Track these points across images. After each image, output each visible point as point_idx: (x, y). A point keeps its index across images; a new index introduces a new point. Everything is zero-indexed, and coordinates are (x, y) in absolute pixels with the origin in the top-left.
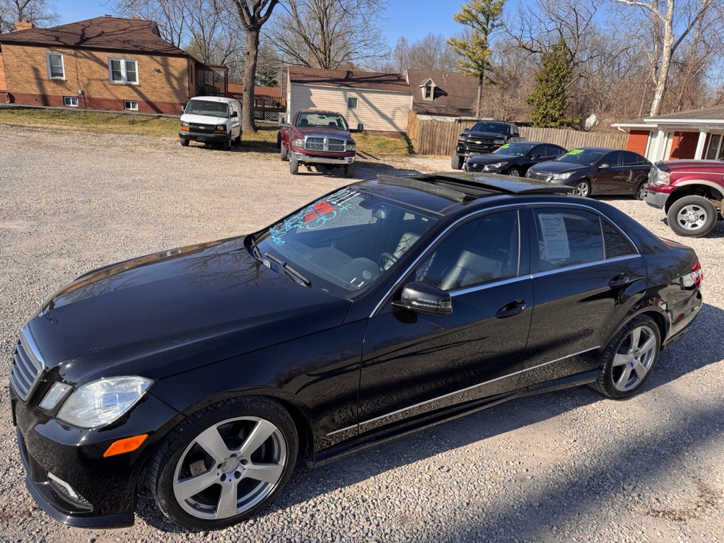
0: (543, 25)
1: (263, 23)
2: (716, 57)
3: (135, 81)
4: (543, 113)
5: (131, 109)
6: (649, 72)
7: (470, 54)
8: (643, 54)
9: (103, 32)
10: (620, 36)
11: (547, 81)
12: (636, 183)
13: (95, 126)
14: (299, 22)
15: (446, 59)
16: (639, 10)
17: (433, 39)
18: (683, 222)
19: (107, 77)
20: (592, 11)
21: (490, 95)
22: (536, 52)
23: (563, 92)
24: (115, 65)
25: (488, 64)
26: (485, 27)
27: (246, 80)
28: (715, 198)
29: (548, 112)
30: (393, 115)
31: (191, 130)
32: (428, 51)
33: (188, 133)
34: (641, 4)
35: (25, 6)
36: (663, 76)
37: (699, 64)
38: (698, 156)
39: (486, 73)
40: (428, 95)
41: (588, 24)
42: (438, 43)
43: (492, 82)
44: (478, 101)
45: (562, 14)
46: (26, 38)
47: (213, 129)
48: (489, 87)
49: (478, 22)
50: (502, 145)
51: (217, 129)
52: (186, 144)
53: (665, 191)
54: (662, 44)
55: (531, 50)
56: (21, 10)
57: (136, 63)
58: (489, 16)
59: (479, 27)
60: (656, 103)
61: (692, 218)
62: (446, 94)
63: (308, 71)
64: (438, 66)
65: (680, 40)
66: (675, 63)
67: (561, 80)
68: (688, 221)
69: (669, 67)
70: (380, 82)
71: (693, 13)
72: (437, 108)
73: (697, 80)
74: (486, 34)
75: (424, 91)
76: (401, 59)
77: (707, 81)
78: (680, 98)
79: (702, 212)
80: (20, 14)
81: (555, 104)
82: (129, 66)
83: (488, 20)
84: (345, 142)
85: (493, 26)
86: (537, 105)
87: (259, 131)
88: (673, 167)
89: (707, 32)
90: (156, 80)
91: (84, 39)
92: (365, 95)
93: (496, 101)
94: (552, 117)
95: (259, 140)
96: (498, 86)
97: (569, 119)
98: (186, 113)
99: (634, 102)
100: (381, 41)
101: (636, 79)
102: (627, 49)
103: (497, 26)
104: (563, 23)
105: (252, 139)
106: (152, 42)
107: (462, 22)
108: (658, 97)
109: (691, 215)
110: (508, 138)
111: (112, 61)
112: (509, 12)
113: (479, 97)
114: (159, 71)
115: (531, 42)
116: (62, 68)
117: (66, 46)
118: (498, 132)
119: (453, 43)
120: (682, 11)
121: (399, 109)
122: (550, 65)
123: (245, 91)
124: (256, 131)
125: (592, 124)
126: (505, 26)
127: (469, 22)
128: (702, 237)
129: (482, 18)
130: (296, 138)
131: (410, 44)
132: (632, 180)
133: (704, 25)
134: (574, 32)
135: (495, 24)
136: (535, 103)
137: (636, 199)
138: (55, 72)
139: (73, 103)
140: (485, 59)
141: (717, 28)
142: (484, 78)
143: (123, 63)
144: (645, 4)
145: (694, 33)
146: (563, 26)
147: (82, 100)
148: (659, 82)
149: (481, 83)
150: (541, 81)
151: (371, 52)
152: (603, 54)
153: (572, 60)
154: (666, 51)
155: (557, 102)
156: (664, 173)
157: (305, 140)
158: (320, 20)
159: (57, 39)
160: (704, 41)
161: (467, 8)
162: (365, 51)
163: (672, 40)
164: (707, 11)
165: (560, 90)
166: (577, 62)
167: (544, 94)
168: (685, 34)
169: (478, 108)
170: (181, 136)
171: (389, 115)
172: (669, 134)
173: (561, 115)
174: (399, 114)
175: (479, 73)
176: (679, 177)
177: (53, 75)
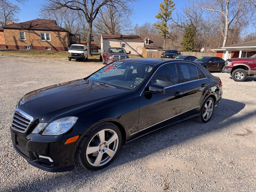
0: (185, 18)
1: (93, 20)
2: (243, 28)
3: (49, 40)
4: (187, 48)
5: (48, 49)
6: (221, 33)
7: (161, 28)
8: (219, 27)
9: (37, 24)
10: (211, 21)
11: (187, 37)
12: (220, 67)
13: (37, 55)
14: (104, 19)
15: (152, 31)
16: (217, 13)
17: (147, 24)
18: (237, 77)
19: (40, 39)
20: (201, 13)
21: (168, 42)
22: (183, 27)
23: (193, 40)
24: (43, 35)
25: (167, 32)
26: (166, 19)
27: (88, 39)
28: (246, 69)
29: (188, 47)
30: (137, 49)
31: (72, 55)
32: (146, 28)
33: (71, 56)
34: (217, 10)
35: (7, 16)
36: (226, 34)
37: (238, 30)
38: (240, 57)
39: (166, 35)
40: (147, 43)
41: (200, 18)
42: (149, 25)
43: (169, 38)
44: (164, 44)
45: (191, 15)
46: (11, 27)
47: (79, 55)
48: (168, 39)
49: (163, 18)
50: (176, 57)
51: (81, 55)
52: (70, 60)
53: (231, 68)
54: (225, 24)
55: (181, 27)
56: (6, 17)
57: (50, 34)
58: (167, 16)
59: (163, 19)
60: (224, 43)
61: (239, 76)
62: (153, 42)
63: (107, 35)
64: (149, 33)
65: (231, 22)
66: (230, 30)
67: (192, 36)
68: (238, 77)
69: (228, 31)
70: (132, 38)
71: (235, 13)
72: (151, 47)
73: (237, 35)
74: (166, 22)
75: (145, 41)
76: (136, 31)
77: (241, 36)
78: (232, 41)
79: (242, 74)
80: (6, 19)
81: (190, 44)
82: (47, 35)
83: (167, 17)
84: (126, 57)
85: (168, 19)
86: (184, 45)
87: (93, 56)
88: (233, 60)
89: (240, 19)
90: (56, 40)
91: (31, 26)
92: (127, 43)
93: (170, 44)
94: (190, 49)
95: (93, 58)
96: (171, 39)
97: (195, 49)
98: (70, 50)
99: (217, 43)
100: (131, 25)
101: (217, 35)
102: (214, 25)
103: (170, 19)
104: (192, 17)
105: (91, 58)
106: (54, 27)
107: (158, 18)
108: (225, 41)
109: (239, 75)
110: (177, 55)
111: (41, 34)
112: (173, 14)
113: (164, 43)
114: (57, 37)
115: (181, 24)
116: (24, 36)
117: (25, 29)
118: (174, 53)
119: (155, 25)
120: (231, 13)
121: (138, 47)
122: (188, 32)
123: (88, 42)
124: (92, 56)
125: (203, 51)
126: (172, 19)
127: (160, 18)
128: (243, 82)
129: (164, 17)
130: (110, 56)
131: (139, 26)
132: (219, 67)
133: (238, 17)
134: (196, 20)
135: (169, 18)
136: (183, 44)
137: (221, 72)
138: (22, 38)
139: (28, 48)
140: (166, 30)
141: (243, 18)
142: (166, 36)
143: (45, 34)
144: (218, 11)
145: (235, 20)
146: (192, 18)
147: (31, 47)
148: (225, 36)
149: (165, 38)
150: (185, 37)
151: (128, 29)
152: (205, 27)
153: (195, 30)
154: (227, 26)
155: (191, 44)
156: (230, 62)
157: (113, 57)
158: (111, 18)
159: (22, 27)
160: (239, 22)
161: (159, 13)
162: (126, 29)
163: (228, 22)
164: (239, 13)
165: (192, 40)
166: (197, 30)
167: (187, 41)
168: (232, 20)
169: (164, 46)
170: (69, 57)
171: (135, 49)
172: (230, 52)
173: (193, 48)
174: (138, 49)
175: (164, 35)
176: (235, 63)
177: (21, 39)
